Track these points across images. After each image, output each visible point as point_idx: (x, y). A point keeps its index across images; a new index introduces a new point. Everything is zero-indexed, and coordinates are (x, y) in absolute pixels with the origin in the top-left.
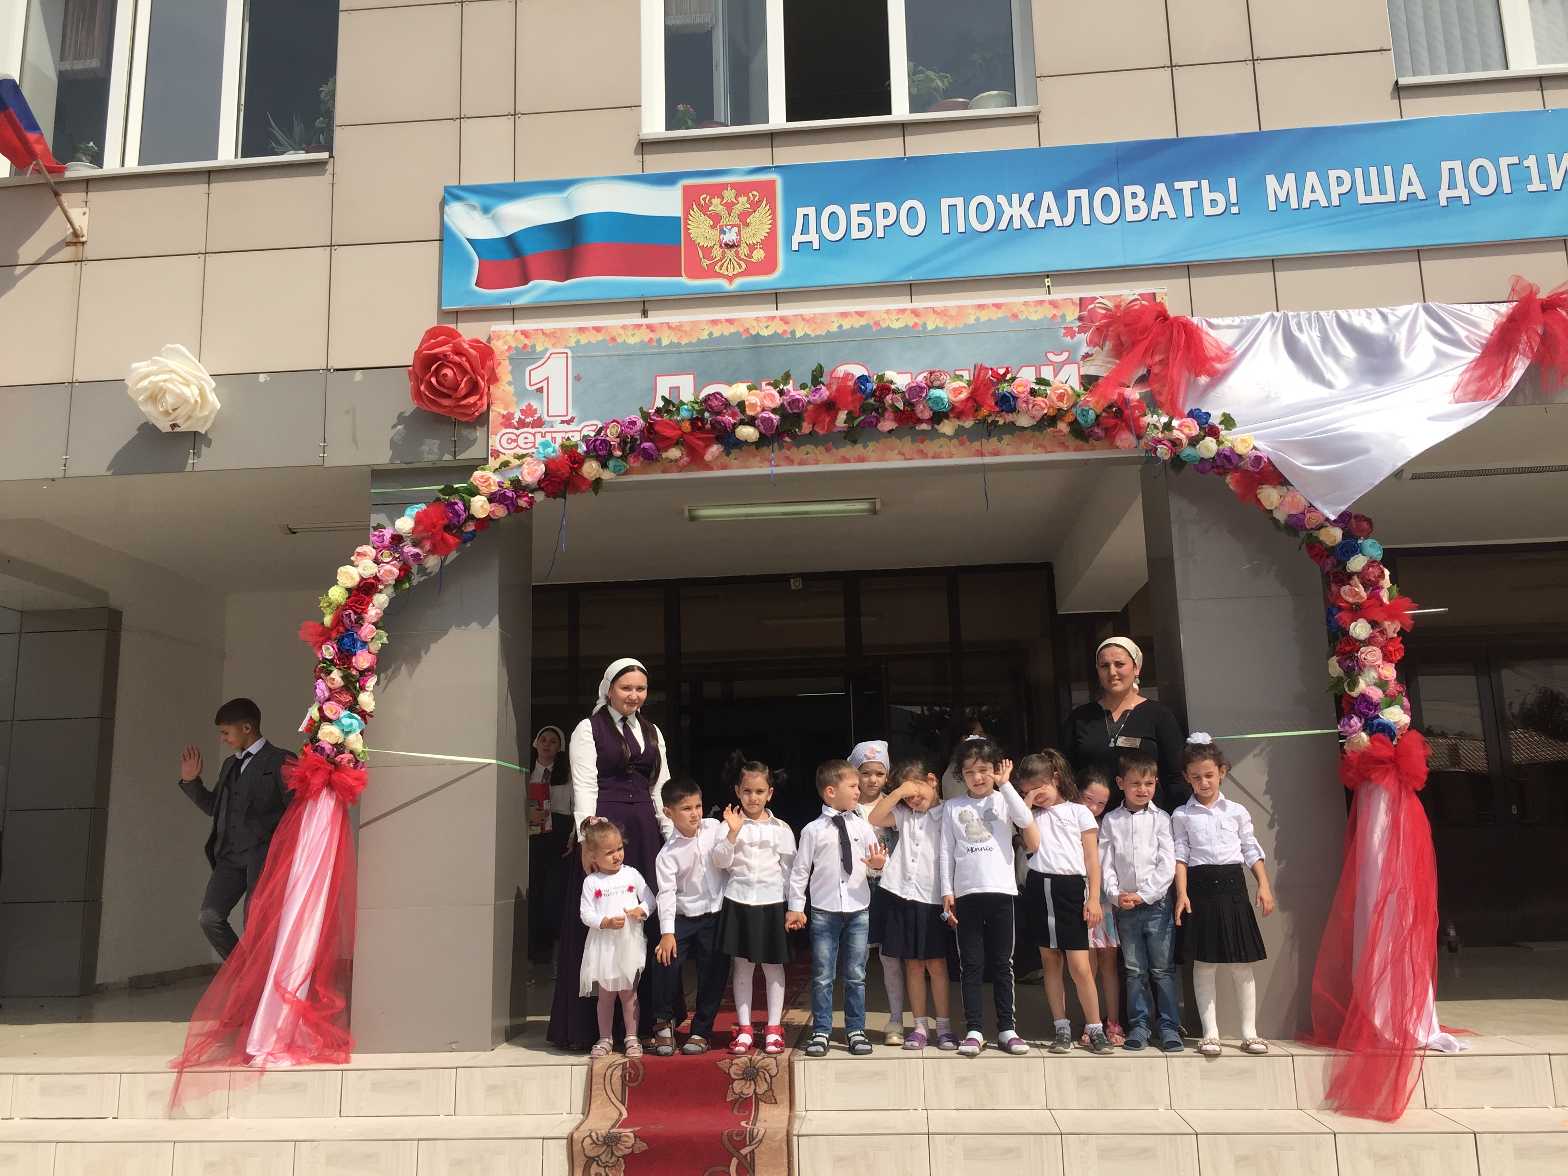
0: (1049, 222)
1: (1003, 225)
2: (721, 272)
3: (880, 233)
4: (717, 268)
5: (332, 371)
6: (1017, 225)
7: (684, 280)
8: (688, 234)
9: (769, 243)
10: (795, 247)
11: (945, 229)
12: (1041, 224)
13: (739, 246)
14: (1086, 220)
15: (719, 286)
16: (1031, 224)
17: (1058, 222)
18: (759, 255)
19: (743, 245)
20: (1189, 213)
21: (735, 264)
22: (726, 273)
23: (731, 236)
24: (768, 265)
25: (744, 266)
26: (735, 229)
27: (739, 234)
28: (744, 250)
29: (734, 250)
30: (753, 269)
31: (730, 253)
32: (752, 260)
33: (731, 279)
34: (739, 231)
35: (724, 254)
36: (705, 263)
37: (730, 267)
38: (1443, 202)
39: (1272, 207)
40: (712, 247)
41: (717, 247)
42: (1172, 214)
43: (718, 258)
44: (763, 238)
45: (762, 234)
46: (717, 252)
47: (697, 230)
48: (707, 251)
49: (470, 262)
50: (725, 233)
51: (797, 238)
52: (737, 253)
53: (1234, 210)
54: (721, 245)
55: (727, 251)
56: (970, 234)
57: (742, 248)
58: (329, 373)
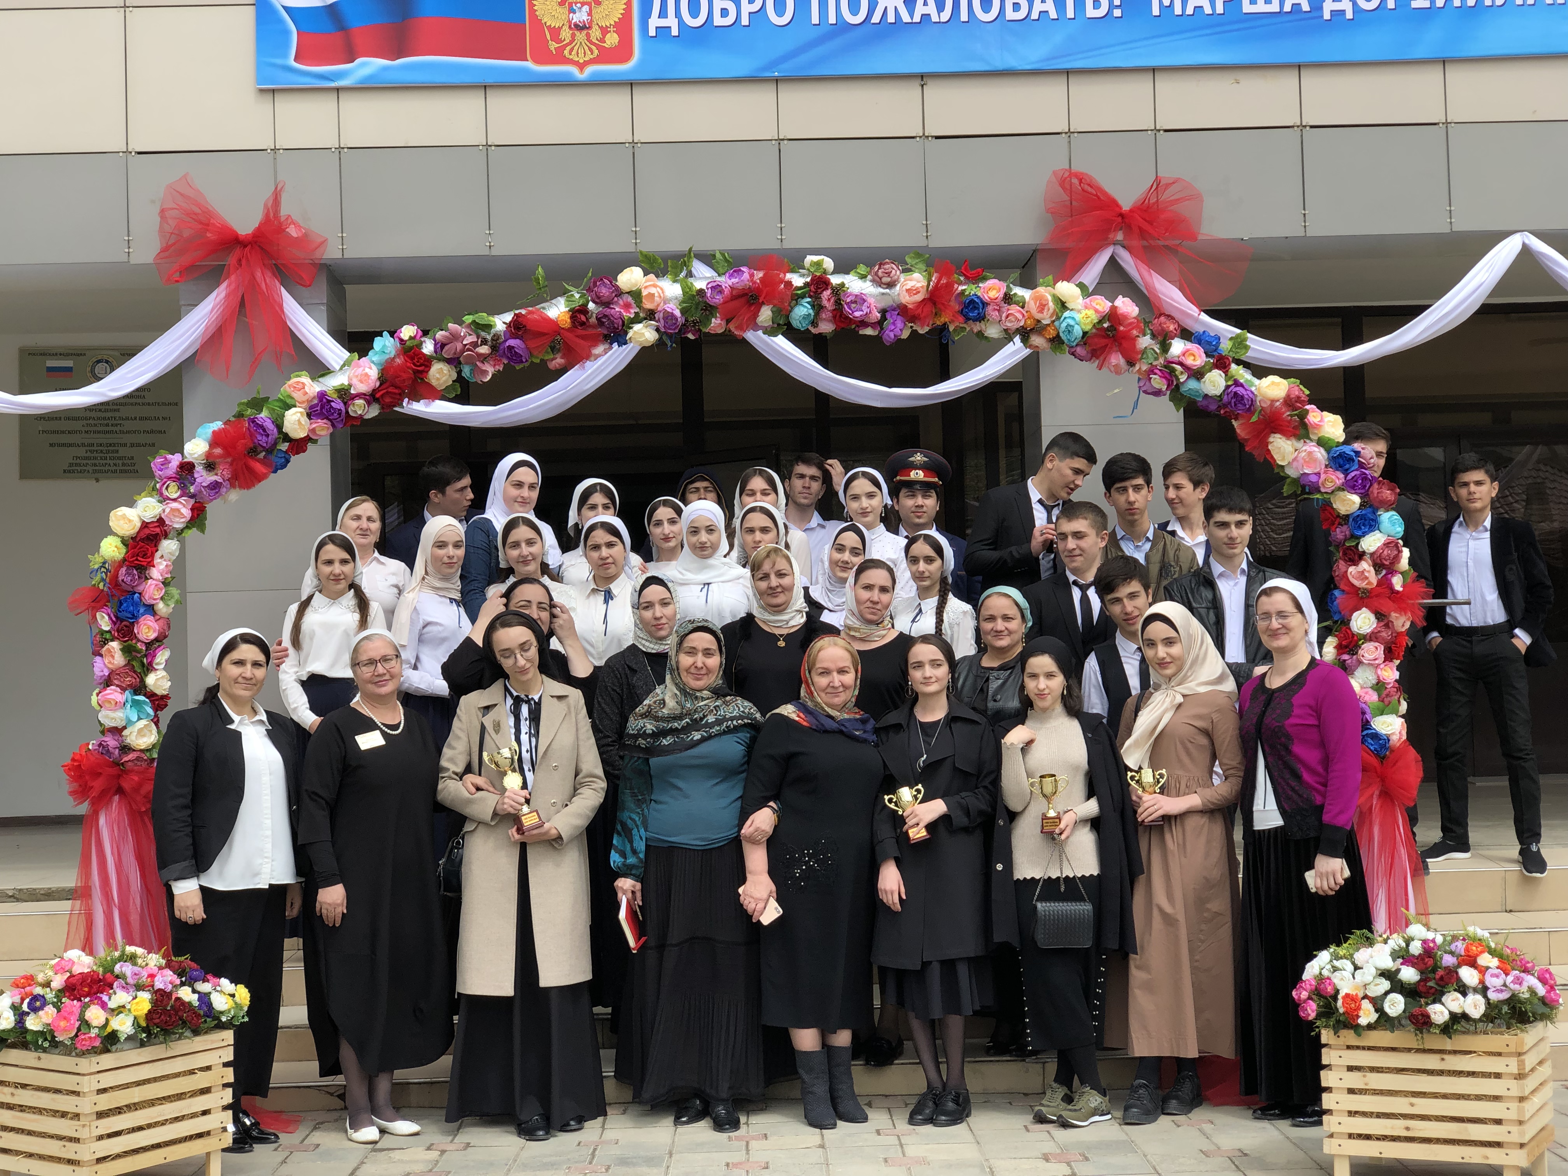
0: (926, 17)
1: (876, 18)
2: (571, 57)
3: (745, 21)
4: (566, 52)
5: (133, 154)
6: (891, 18)
7: (529, 64)
8: (533, 12)
9: (623, 26)
10: (652, 32)
11: (815, 20)
12: (917, 19)
13: (590, 28)
14: (964, 17)
15: (568, 74)
16: (906, 18)
17: (935, 18)
18: (612, 39)
19: (595, 27)
20: (1070, 14)
21: (586, 48)
22: (576, 59)
23: (581, 16)
24: (622, 53)
25: (596, 52)
26: (586, 8)
27: (590, 14)
28: (596, 33)
29: (585, 32)
30: (606, 56)
31: (581, 36)
32: (604, 45)
33: (582, 66)
34: (591, 10)
35: (573, 36)
36: (553, 46)
37: (581, 51)
38: (1327, 16)
39: (1156, 11)
40: (560, 28)
41: (566, 28)
42: (1053, 15)
43: (567, 41)
44: (617, 20)
45: (617, 16)
46: (566, 34)
47: (544, 7)
48: (555, 32)
49: (287, 32)
50: (574, 13)
51: (654, 22)
52: (588, 35)
53: (1117, 13)
54: (570, 27)
55: (577, 33)
56: (842, 27)
57: (594, 30)
58: (129, 156)
